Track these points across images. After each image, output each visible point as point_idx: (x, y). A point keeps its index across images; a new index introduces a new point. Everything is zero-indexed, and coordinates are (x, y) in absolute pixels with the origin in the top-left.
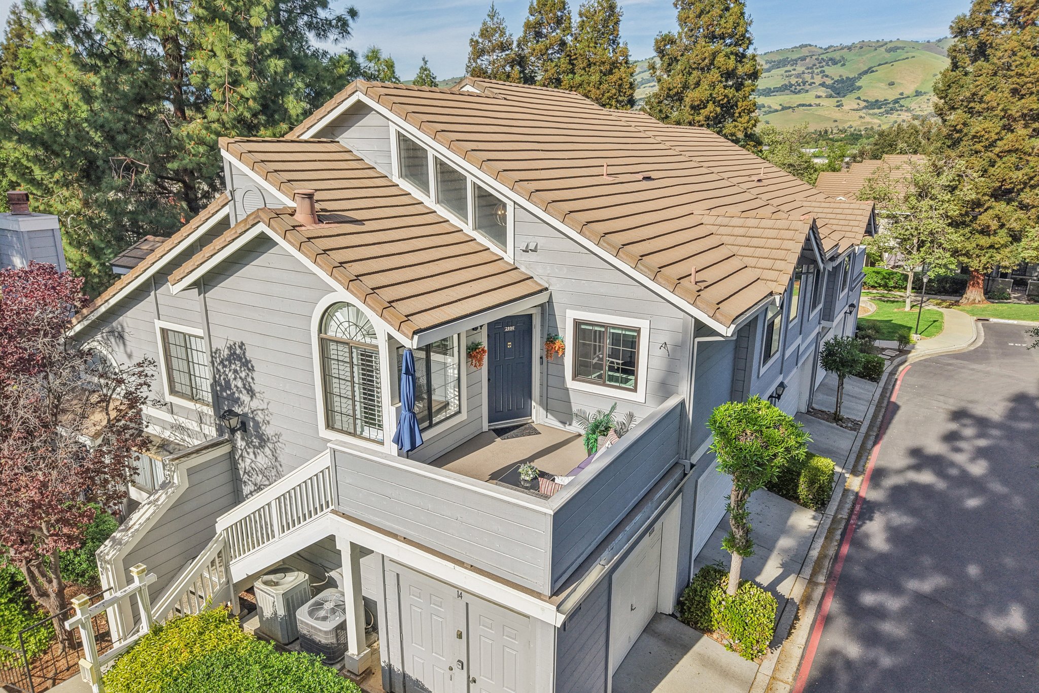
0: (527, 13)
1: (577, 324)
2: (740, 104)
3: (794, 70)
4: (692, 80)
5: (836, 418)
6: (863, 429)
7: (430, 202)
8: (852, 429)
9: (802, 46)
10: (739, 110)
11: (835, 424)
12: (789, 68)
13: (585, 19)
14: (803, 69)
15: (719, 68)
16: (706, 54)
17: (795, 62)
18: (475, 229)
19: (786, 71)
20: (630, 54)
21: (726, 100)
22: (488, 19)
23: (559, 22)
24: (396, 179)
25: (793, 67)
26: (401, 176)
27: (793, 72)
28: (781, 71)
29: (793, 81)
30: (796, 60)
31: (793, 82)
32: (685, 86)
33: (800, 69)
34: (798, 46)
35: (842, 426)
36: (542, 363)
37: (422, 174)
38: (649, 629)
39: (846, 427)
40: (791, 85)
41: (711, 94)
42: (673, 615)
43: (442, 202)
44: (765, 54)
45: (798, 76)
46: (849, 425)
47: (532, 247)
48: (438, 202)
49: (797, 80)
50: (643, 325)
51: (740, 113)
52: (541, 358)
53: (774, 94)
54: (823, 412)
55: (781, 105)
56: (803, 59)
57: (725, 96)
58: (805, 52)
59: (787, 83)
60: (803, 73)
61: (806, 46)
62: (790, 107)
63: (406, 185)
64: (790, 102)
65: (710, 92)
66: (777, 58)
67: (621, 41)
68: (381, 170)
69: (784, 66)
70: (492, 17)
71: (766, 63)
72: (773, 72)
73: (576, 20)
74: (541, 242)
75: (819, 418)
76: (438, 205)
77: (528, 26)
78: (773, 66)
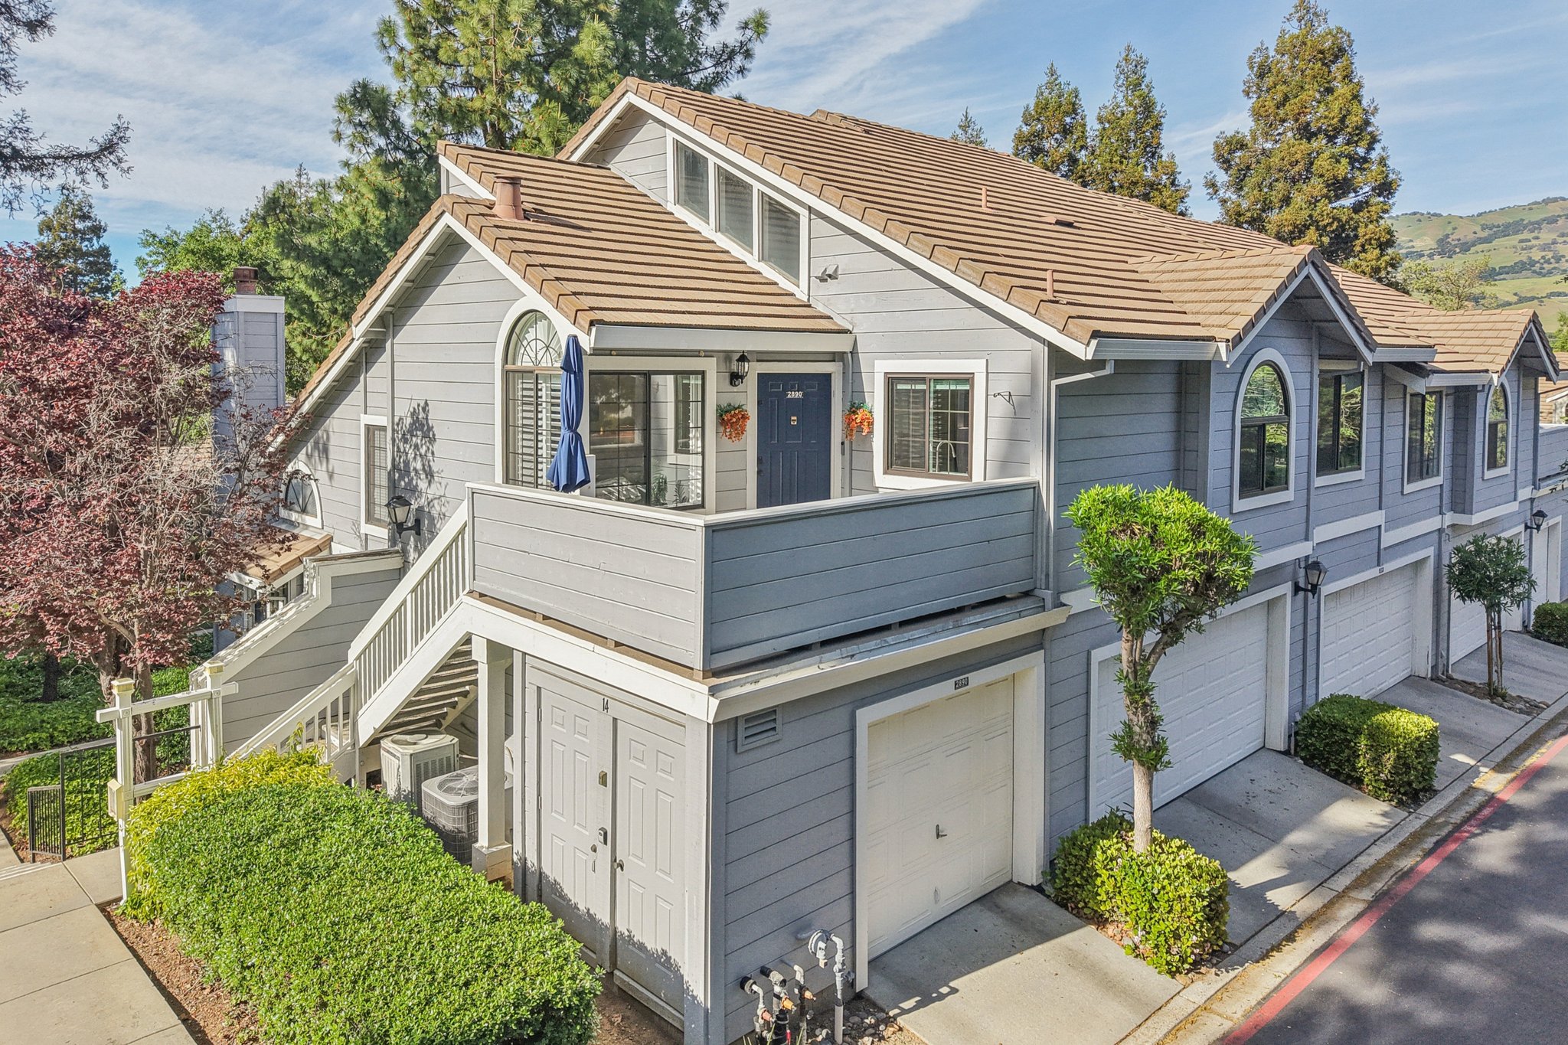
0: (1019, 122)
1: (891, 380)
2: (1361, 231)
3: (1537, 238)
4: (1275, 197)
5: (1493, 693)
6: (1547, 715)
7: (708, 230)
8: (1521, 711)
9: (1547, 201)
10: (1362, 240)
11: (1487, 702)
12: (1525, 235)
13: (1107, 125)
14: (1554, 236)
15: (1321, 176)
16: (1298, 156)
17: (1536, 226)
18: (762, 259)
19: (1521, 241)
20: (1178, 170)
21: (1336, 224)
22: (959, 131)
23: (1066, 131)
24: (670, 207)
25: (1533, 235)
26: (677, 201)
27: (1534, 242)
28: (1513, 240)
29: (1537, 255)
30: (1537, 223)
31: (1537, 259)
32: (1267, 207)
33: (1546, 236)
34: (1540, 200)
35: (1501, 705)
36: (843, 453)
37: (702, 195)
38: (987, 900)
39: (1509, 708)
40: (1533, 263)
41: (1311, 216)
42: (1039, 889)
43: (727, 231)
44: (1480, 215)
45: (1545, 247)
46: (1518, 706)
47: (830, 271)
48: (719, 229)
49: (1543, 254)
50: (976, 366)
51: (1363, 246)
52: (843, 443)
53: (1502, 277)
54: (1470, 684)
55: (1515, 294)
56: (1552, 220)
57: (1334, 219)
58: (1554, 210)
59: (1524, 259)
60: (1554, 242)
61: (1555, 200)
62: (1533, 298)
63: (681, 213)
64: (1533, 290)
65: (1308, 212)
66: (1501, 221)
67: (1164, 153)
68: (655, 198)
69: (1516, 232)
70: (964, 128)
71: (1483, 229)
72: (1496, 242)
73: (1093, 126)
74: (843, 263)
75: (1456, 689)
76: (719, 234)
77: (1020, 139)
78: (1495, 233)
